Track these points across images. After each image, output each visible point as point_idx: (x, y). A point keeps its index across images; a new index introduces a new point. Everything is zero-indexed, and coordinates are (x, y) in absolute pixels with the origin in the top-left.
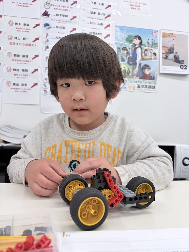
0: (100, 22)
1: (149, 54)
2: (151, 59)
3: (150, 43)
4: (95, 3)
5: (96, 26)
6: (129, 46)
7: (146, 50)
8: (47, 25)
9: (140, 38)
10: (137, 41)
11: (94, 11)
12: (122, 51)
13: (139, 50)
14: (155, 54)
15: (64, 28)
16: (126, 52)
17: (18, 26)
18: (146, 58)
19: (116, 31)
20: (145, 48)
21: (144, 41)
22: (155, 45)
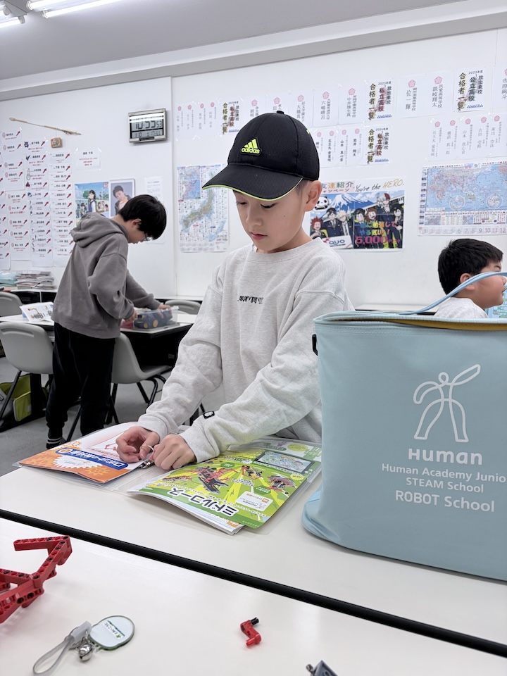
0: (63, 183)
1: (102, 207)
2: (103, 211)
3: (102, 196)
4: (59, 167)
5: (61, 188)
6: (86, 201)
7: (99, 203)
8: (29, 194)
9: (94, 193)
10: (91, 196)
11: (58, 174)
12: (81, 208)
13: (94, 204)
14: (107, 206)
15: (40, 194)
16: (84, 207)
17: (13, 198)
18: (99, 210)
19: (76, 189)
20: (98, 201)
21: (97, 196)
22: (106, 197)
